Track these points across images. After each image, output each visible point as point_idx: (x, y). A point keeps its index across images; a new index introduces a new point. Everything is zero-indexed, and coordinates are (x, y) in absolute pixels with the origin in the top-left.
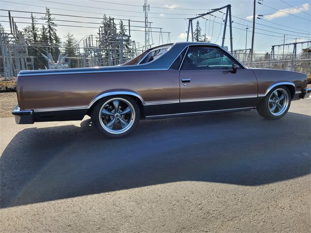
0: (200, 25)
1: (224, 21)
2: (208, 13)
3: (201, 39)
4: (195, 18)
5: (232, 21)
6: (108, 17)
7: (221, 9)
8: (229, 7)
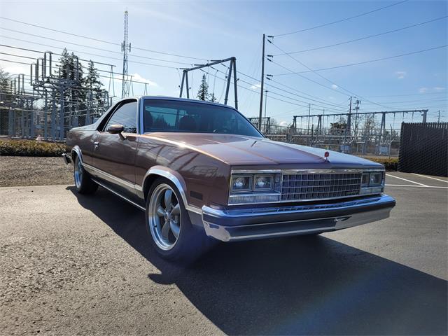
0: (206, 81)
1: (226, 77)
2: (208, 65)
3: (208, 99)
4: (191, 69)
5: (237, 78)
6: (70, 53)
7: (223, 61)
8: (233, 60)
